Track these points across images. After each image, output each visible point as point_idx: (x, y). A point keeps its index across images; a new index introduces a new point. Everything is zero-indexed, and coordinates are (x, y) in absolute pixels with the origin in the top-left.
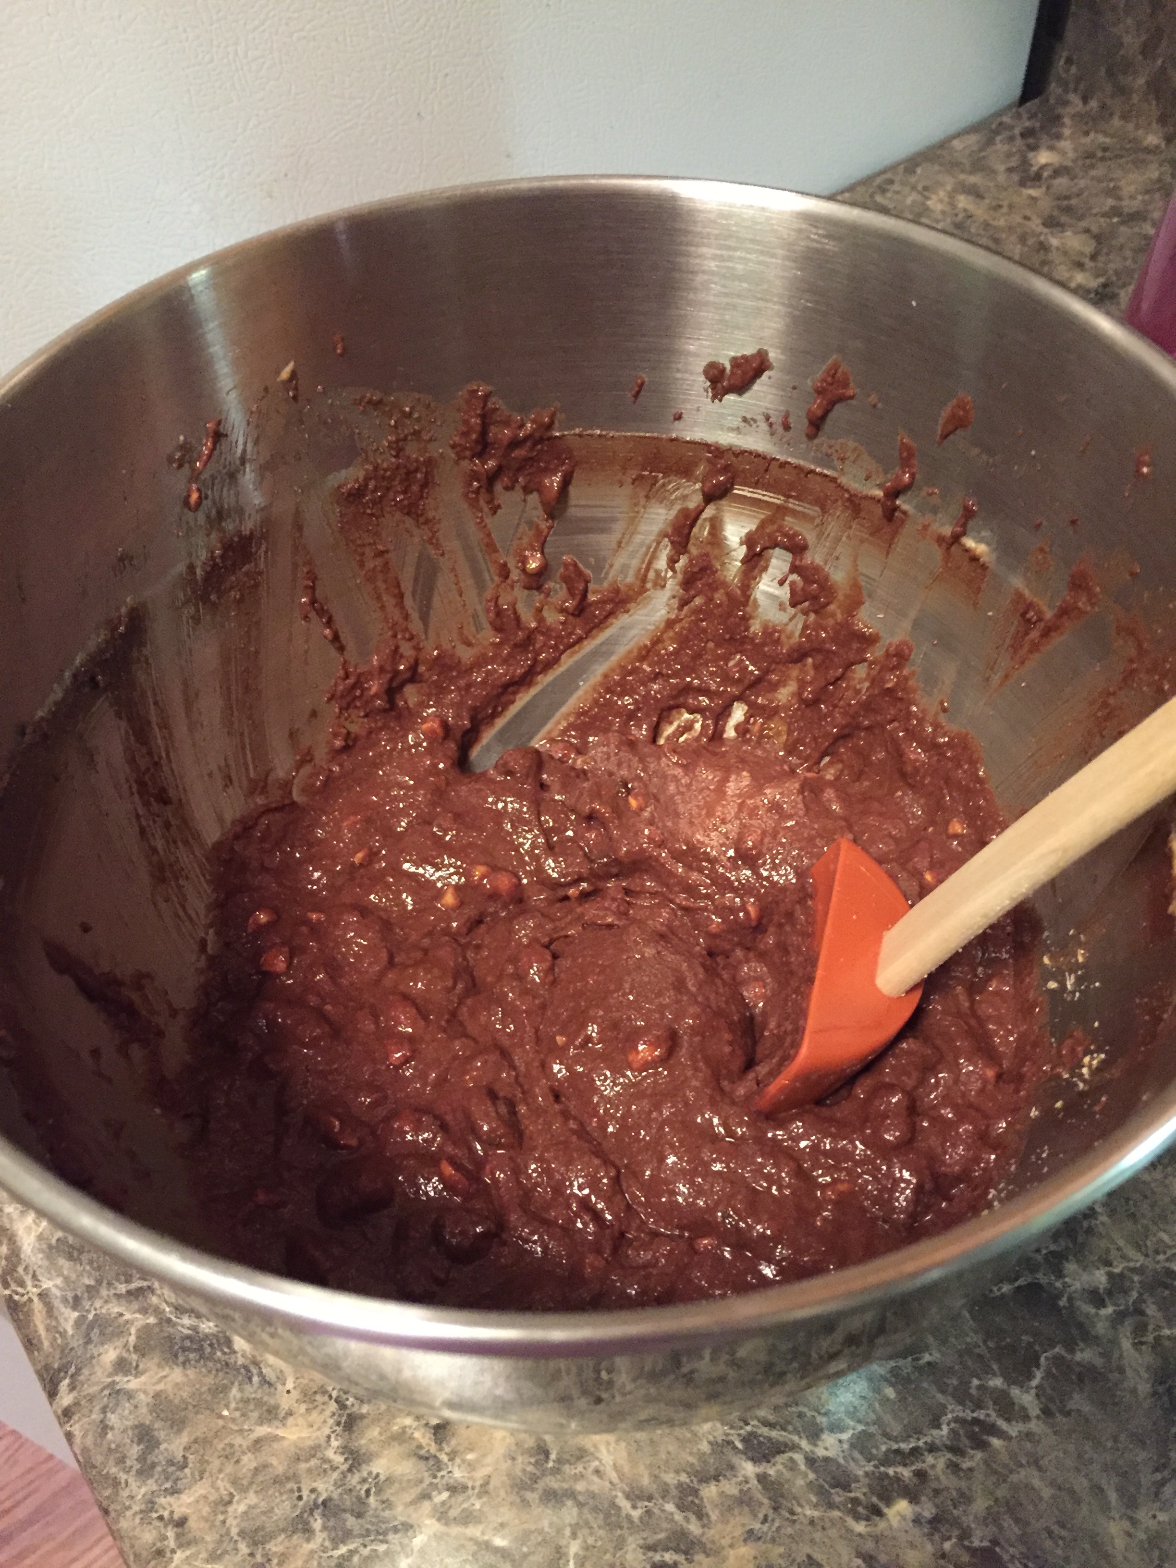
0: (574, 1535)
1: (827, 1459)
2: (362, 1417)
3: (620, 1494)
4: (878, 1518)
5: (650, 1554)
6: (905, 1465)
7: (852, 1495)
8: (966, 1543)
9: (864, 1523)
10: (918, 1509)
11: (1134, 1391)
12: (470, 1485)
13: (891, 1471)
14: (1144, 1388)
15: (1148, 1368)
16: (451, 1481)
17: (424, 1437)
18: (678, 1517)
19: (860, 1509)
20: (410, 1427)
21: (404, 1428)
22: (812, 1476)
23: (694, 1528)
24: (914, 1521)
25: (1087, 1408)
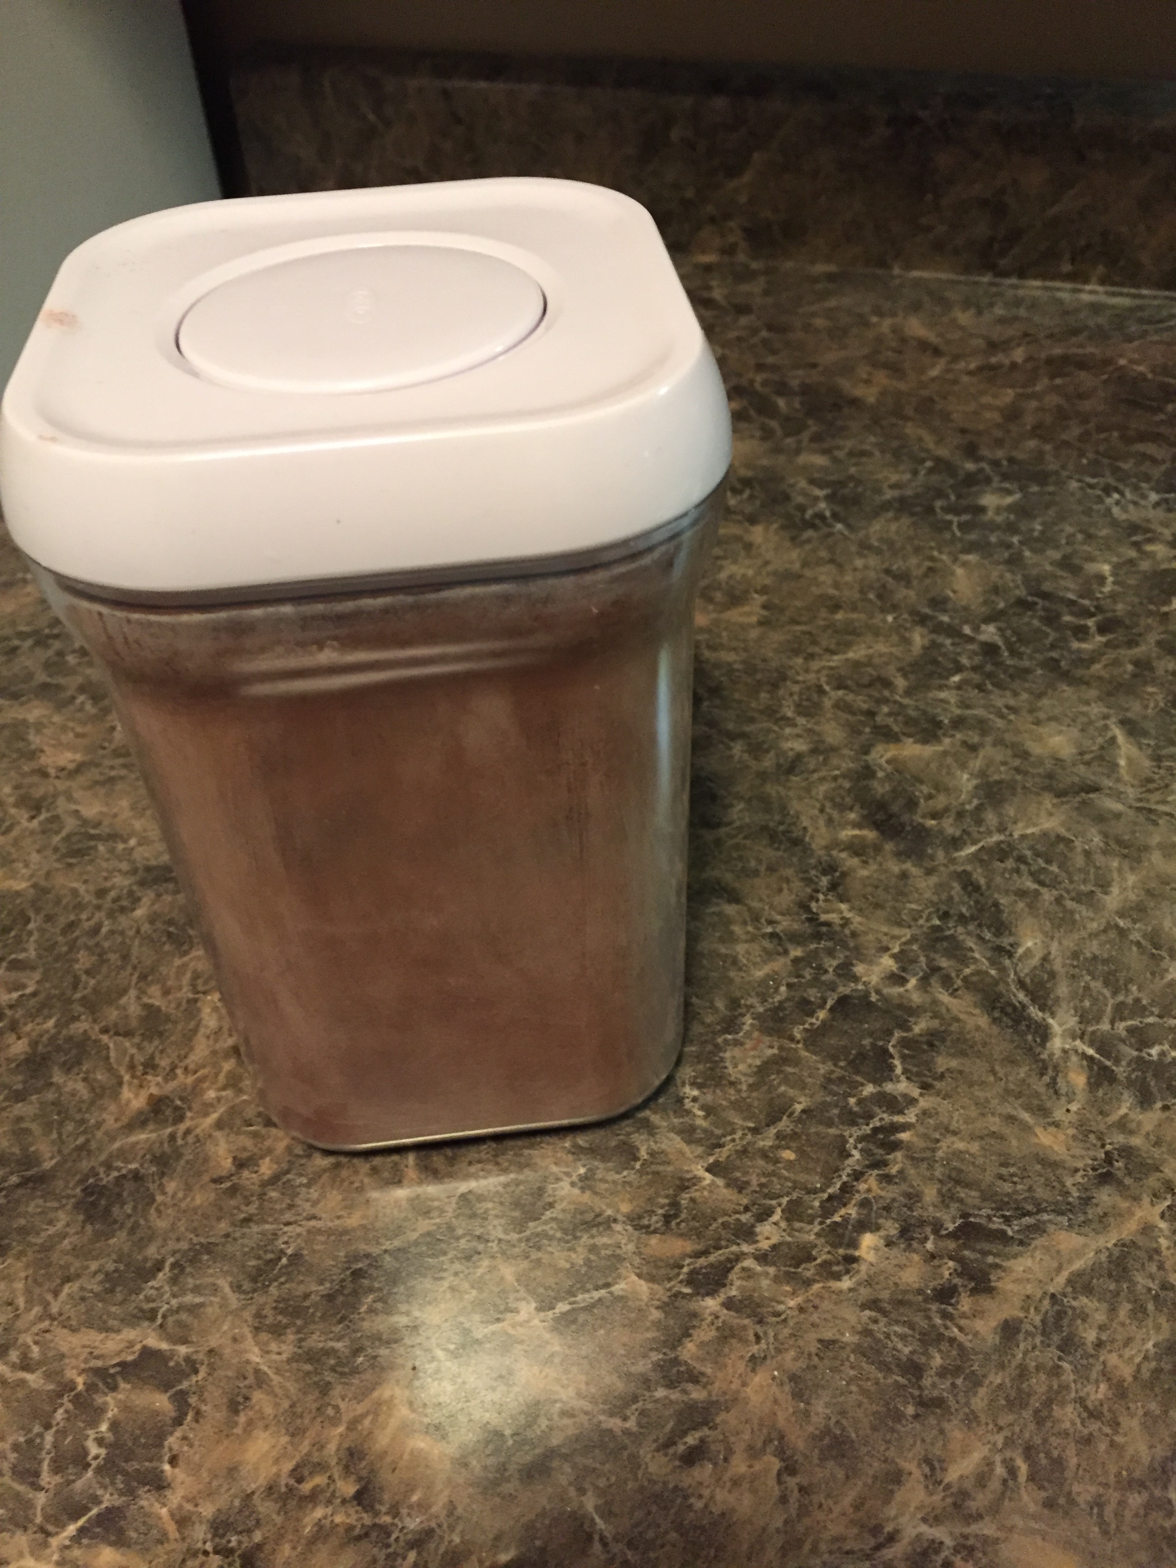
0: (582, 1491)
1: (774, 1247)
2: (259, 1547)
3: (602, 1418)
4: (855, 1265)
5: (671, 1451)
6: (845, 1205)
7: (819, 1261)
8: (944, 1232)
9: (846, 1278)
10: (882, 1233)
11: (978, 1028)
12: (433, 1524)
13: (837, 1218)
14: (983, 1021)
15: (975, 1006)
16: (410, 1536)
17: (348, 1515)
18: (675, 1395)
19: (835, 1268)
20: (325, 1517)
21: (319, 1525)
22: (772, 1270)
23: (697, 1394)
24: (887, 1245)
25: (954, 1063)
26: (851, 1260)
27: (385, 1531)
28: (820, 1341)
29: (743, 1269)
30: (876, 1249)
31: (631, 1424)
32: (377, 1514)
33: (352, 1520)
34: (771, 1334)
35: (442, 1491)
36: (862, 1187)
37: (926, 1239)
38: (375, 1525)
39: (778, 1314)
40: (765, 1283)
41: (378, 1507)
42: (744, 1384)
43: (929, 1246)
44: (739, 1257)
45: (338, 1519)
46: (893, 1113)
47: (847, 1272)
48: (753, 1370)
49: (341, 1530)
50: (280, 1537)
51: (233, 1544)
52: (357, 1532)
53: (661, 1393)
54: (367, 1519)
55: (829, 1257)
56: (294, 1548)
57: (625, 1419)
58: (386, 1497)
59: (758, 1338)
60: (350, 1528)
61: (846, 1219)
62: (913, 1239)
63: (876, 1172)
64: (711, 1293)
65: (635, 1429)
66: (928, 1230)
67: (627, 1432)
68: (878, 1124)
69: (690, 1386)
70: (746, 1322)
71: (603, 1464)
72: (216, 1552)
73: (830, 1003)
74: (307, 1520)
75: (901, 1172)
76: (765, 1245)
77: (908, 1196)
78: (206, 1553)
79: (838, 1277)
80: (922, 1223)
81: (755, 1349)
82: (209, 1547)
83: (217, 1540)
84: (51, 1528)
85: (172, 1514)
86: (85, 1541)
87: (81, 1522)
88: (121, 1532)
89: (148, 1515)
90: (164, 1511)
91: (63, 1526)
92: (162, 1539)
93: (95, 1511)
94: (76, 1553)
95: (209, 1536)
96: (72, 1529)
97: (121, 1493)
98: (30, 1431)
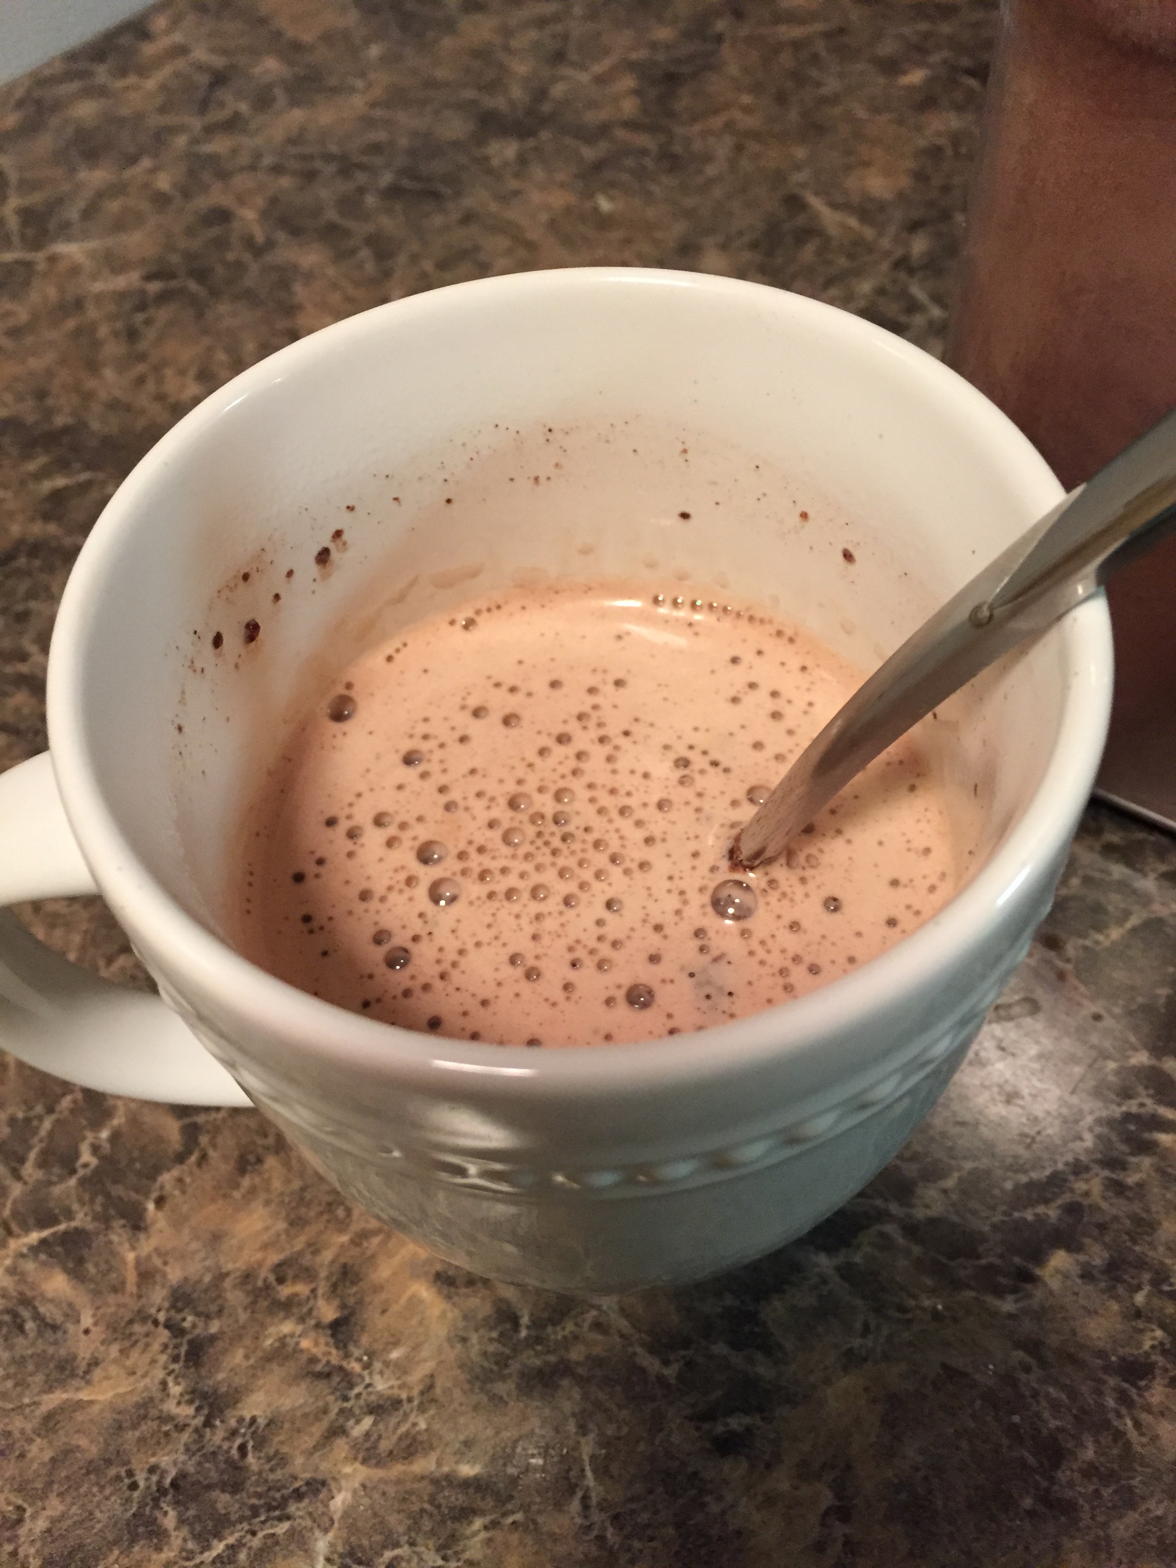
26: (1028, 1277)
27: (349, 1379)
28: (944, 1366)
29: (881, 1234)
30: (1066, 1276)
31: (670, 1372)
32: (347, 1356)
33: (318, 1351)
34: (885, 1332)
35: (425, 1360)
36: (1080, 1186)
37: (1139, 1288)
38: (341, 1368)
39: (903, 1309)
40: (902, 1263)
41: (352, 1348)
42: (827, 1382)
43: (1140, 1298)
44: (882, 1216)
45: (305, 1344)
46: (1160, 1102)
47: (1014, 1290)
48: (845, 1369)
49: (304, 1358)
50: (238, 1338)
51: (187, 1325)
52: (319, 1368)
53: (720, 1348)
54: (335, 1358)
55: (997, 1261)
56: (247, 1357)
57: (666, 1363)
58: (365, 1340)
59: (866, 1330)
60: (313, 1360)
61: (1041, 1220)
62: (1119, 1280)
63: (1106, 1173)
64: (830, 1250)
65: (673, 1381)
66: (1146, 1276)
67: (661, 1380)
68: (1134, 1109)
69: (759, 1356)
70: (859, 1302)
71: (620, 1407)
72: (167, 1326)
73: (1134, 921)
74: (272, 1330)
75: (1140, 1185)
76: (920, 1213)
77: (1138, 1221)
78: (156, 1323)
79: (999, 1292)
80: (1141, 1264)
81: (856, 1342)
82: (162, 1317)
83: (173, 1313)
84: (14, 1227)
85: (138, 1262)
86: (43, 1257)
87: (45, 1233)
88: (81, 1261)
89: (114, 1254)
90: (131, 1256)
91: (27, 1230)
92: (118, 1288)
93: (62, 1227)
94: (30, 1266)
95: (166, 1305)
96: (34, 1237)
97: (96, 1218)
98: (31, 1108)
